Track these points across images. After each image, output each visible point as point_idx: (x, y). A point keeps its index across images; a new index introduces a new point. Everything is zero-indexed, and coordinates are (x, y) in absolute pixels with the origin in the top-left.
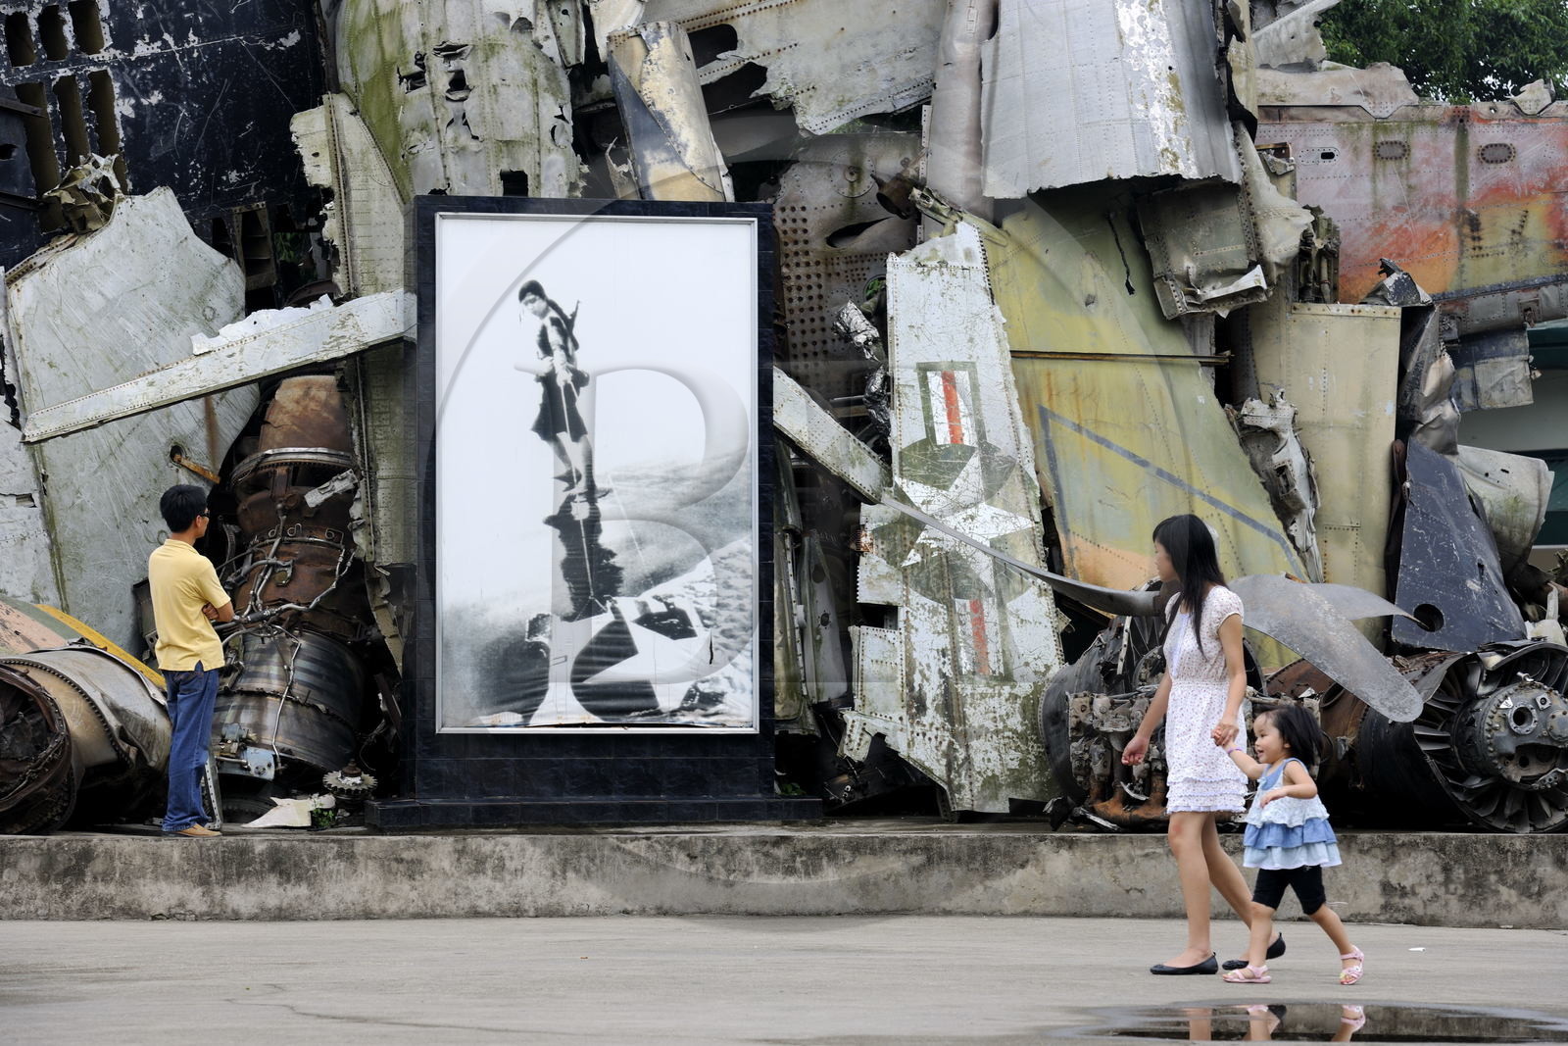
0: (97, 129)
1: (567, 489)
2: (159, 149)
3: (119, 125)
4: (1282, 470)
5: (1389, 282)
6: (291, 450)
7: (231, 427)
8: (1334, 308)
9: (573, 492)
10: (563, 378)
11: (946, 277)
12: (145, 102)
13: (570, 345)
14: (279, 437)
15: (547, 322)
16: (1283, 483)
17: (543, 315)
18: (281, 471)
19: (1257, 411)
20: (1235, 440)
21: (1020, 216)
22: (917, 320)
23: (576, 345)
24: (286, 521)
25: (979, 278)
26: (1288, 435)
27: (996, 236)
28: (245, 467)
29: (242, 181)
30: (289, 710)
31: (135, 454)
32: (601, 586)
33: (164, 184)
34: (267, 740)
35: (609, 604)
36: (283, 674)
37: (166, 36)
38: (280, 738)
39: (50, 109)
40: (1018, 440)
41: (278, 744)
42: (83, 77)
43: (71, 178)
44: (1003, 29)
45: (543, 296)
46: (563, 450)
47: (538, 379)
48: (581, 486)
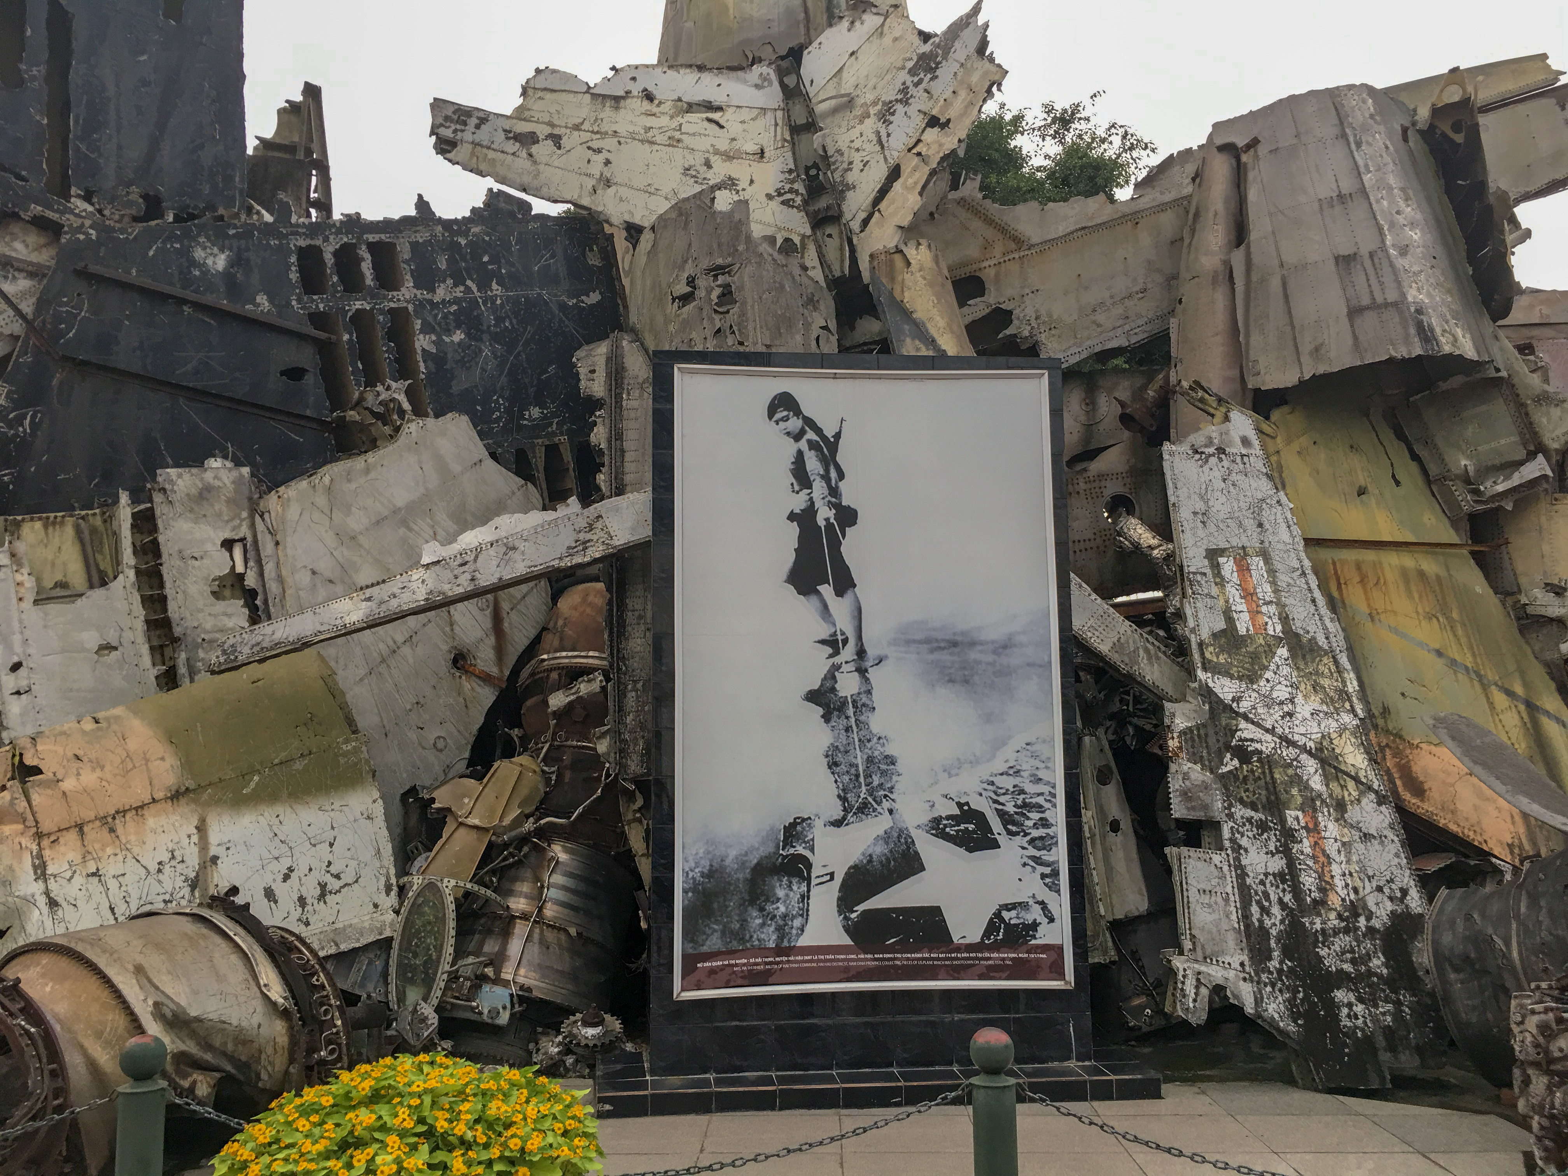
0: (397, 360)
1: (831, 656)
2: (461, 383)
3: (419, 358)
6: (564, 654)
7: (521, 635)
9: (837, 660)
10: (824, 514)
11: (1226, 463)
12: (447, 339)
13: (833, 474)
14: (556, 643)
15: (803, 445)
17: (798, 437)
18: (554, 675)
19: (1538, 599)
20: (1515, 631)
21: (1286, 409)
22: (1200, 506)
23: (841, 476)
24: (556, 725)
25: (1257, 463)
27: (1265, 427)
28: (528, 671)
29: (545, 417)
30: (536, 936)
31: (411, 661)
32: (876, 780)
33: (461, 411)
34: (507, 974)
35: (886, 804)
36: (536, 892)
37: (469, 283)
38: (522, 971)
39: (346, 337)
40: (1325, 628)
41: (521, 980)
42: (382, 311)
43: (361, 399)
44: (1254, 235)
45: (798, 412)
46: (825, 606)
47: (792, 517)
48: (848, 653)
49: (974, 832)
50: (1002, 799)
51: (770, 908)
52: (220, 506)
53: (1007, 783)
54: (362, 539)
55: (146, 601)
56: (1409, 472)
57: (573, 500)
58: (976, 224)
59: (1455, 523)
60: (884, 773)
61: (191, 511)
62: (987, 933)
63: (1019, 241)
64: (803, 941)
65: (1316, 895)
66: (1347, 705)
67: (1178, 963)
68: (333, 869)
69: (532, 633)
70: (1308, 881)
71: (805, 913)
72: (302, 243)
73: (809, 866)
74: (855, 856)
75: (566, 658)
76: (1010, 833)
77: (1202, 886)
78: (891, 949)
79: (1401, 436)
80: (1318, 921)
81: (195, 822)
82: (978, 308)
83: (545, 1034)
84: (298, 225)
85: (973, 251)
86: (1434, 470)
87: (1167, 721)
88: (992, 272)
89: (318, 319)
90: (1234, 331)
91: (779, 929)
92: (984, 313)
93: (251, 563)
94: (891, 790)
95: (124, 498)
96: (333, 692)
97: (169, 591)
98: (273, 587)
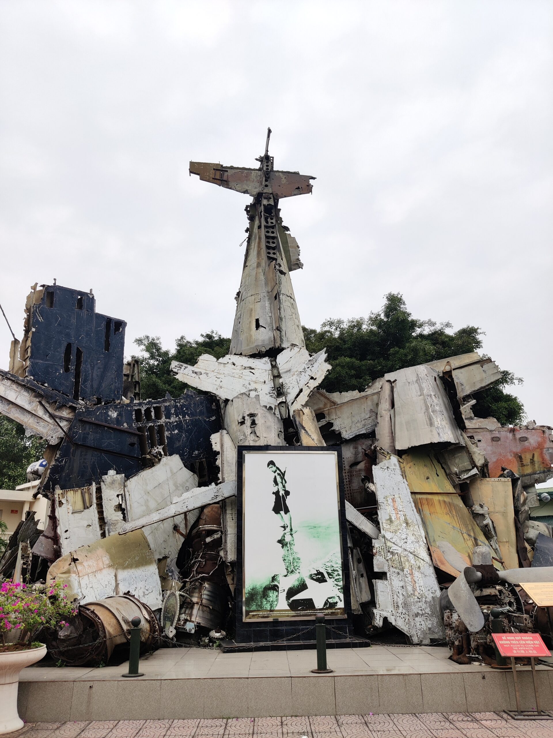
0: (159, 439)
1: (284, 530)
2: (177, 444)
3: (166, 438)
4: (487, 526)
5: (505, 472)
6: (206, 526)
7: (192, 519)
8: (493, 479)
9: (285, 532)
10: (282, 493)
11: (389, 471)
12: (173, 432)
13: (284, 482)
14: (204, 522)
15: (276, 474)
16: (487, 530)
17: (275, 472)
18: (204, 532)
19: (477, 508)
20: (472, 518)
21: (406, 455)
22: (383, 484)
23: (286, 482)
24: (204, 547)
25: (398, 472)
26: (487, 516)
27: (400, 460)
28: (195, 531)
29: (199, 454)
30: (201, 609)
31: (163, 528)
32: (295, 564)
33: (177, 454)
34: (193, 619)
35: (298, 571)
36: (200, 596)
37: (180, 416)
38: (197, 618)
39: (146, 434)
40: (416, 518)
41: (196, 621)
42: (156, 426)
43: (150, 452)
44: (396, 406)
45: (275, 466)
46: (282, 517)
47: (273, 493)
48: (288, 529)
49: (321, 578)
50: (327, 569)
51: (268, 599)
52: (117, 485)
53: (329, 564)
54: (150, 492)
55: (99, 512)
56: (441, 472)
57: (213, 484)
58: (322, 398)
59: (454, 487)
60: (297, 562)
61: (110, 487)
62: (324, 605)
63: (334, 403)
64: (276, 608)
65: (412, 592)
66: (422, 539)
67: (375, 611)
68: (146, 588)
69: (195, 519)
70: (410, 588)
71: (277, 600)
72: (136, 408)
73: (278, 588)
74: (290, 585)
75: (208, 527)
76: (330, 578)
77: (381, 590)
78: (300, 610)
79: (439, 462)
80: (412, 599)
81: (114, 574)
82: (323, 422)
83: (203, 637)
84: (135, 404)
85: (321, 406)
86: (448, 471)
87: (373, 545)
88: (327, 412)
89: (139, 429)
90: (392, 433)
91: (271, 605)
92: (325, 423)
93: (124, 501)
94: (299, 567)
95: (94, 484)
96: (145, 538)
97: (104, 509)
98: (128, 508)
